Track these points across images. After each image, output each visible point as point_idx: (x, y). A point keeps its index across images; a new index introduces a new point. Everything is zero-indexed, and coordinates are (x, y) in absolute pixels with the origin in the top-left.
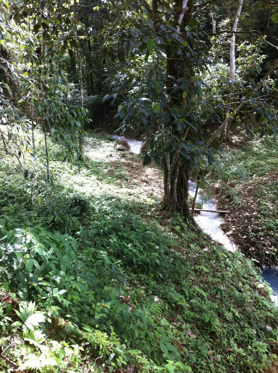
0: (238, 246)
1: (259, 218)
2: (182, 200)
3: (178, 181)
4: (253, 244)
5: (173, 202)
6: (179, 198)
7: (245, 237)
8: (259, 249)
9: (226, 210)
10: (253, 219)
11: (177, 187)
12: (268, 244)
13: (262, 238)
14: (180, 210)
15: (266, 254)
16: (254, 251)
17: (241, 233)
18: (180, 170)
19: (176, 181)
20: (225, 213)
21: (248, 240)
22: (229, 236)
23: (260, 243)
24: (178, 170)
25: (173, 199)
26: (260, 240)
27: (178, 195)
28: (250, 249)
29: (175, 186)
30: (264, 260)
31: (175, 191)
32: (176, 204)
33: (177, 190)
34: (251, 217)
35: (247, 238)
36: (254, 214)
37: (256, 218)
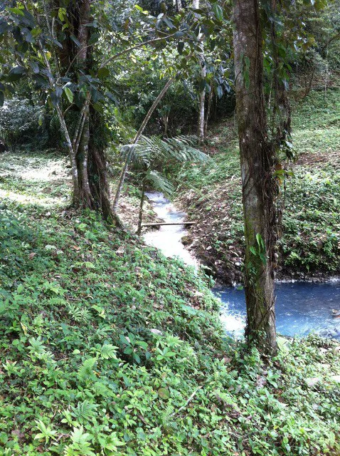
0: (200, 260)
1: (230, 223)
2: (99, 192)
3: (88, 164)
4: (220, 256)
5: (85, 195)
6: (93, 189)
7: (209, 248)
8: (226, 261)
9: (193, 220)
10: (222, 225)
11: (88, 173)
12: (238, 253)
13: (230, 247)
14: (98, 207)
15: (236, 266)
16: (221, 265)
17: (205, 244)
18: (89, 146)
19: (85, 163)
20: (191, 224)
21: (213, 252)
22: (190, 250)
23: (228, 253)
24: (86, 147)
25: (84, 190)
26: (229, 249)
27: (91, 186)
28: (216, 263)
29: (85, 171)
30: (233, 274)
31: (86, 178)
32: (90, 197)
33: (89, 178)
34: (220, 223)
35: (213, 248)
36: (224, 219)
37: (227, 223)
